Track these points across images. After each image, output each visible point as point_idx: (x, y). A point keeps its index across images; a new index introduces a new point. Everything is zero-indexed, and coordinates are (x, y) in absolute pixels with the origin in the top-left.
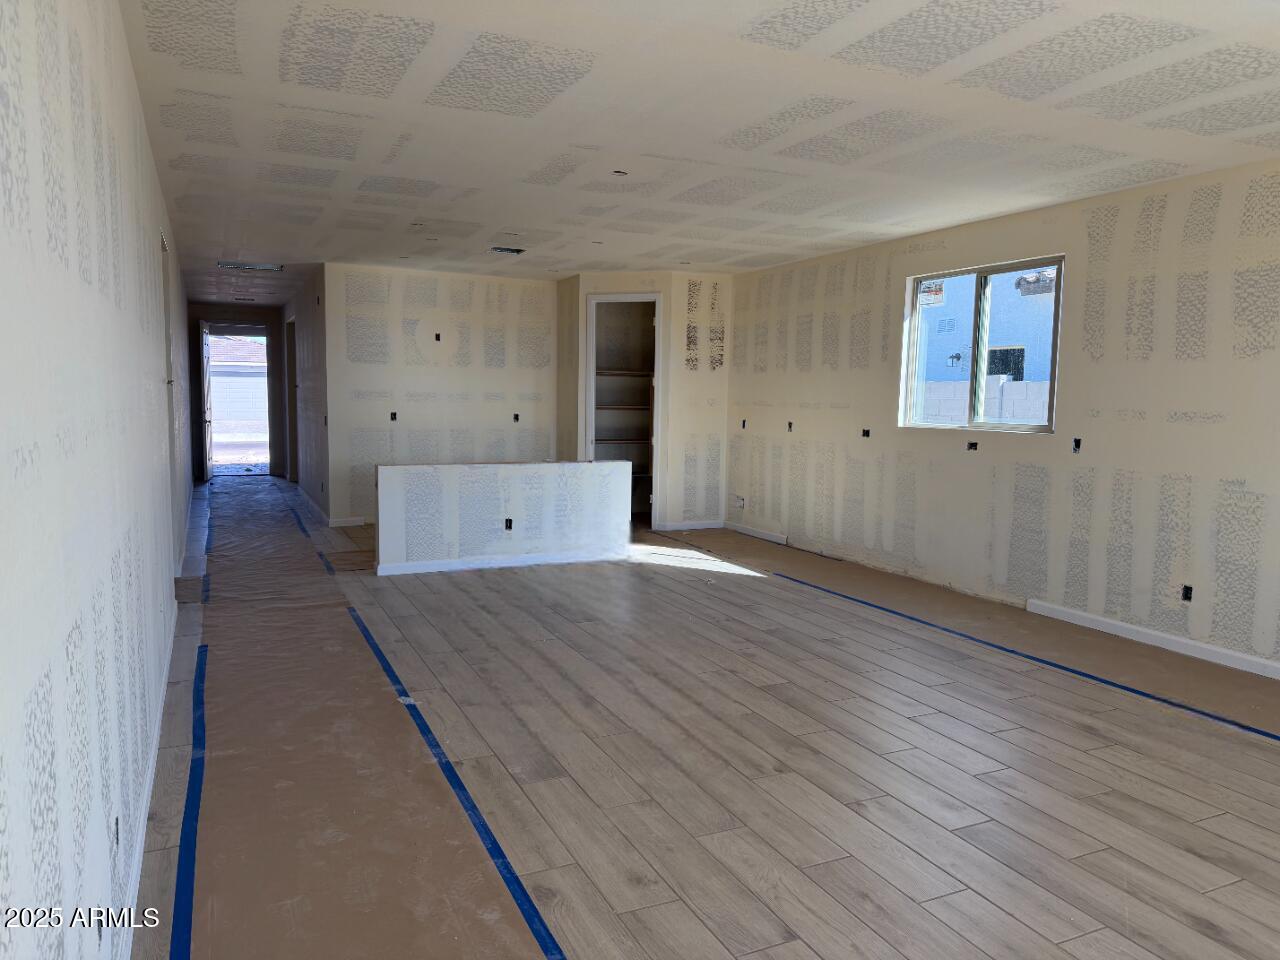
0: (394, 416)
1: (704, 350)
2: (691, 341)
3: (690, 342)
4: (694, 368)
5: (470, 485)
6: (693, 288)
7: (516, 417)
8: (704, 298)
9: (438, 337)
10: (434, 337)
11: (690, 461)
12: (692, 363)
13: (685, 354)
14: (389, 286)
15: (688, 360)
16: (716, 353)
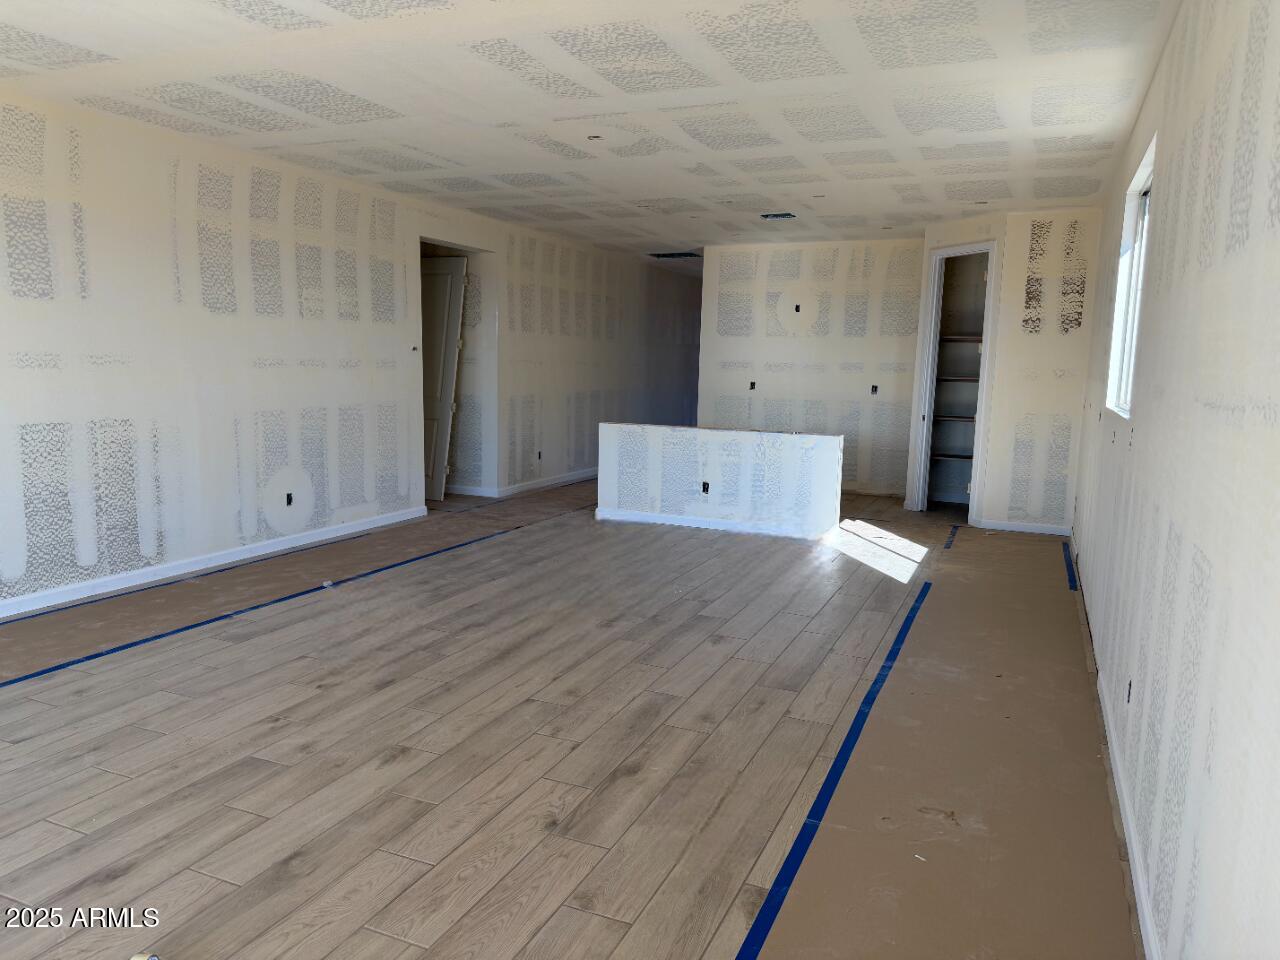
0: (753, 385)
1: (1052, 305)
2: (1032, 296)
3: (1030, 299)
4: (1035, 330)
5: (672, 446)
6: (1039, 230)
7: (875, 389)
8: (1055, 242)
9: (797, 309)
10: (794, 307)
11: (1023, 448)
12: (1032, 324)
13: (1023, 314)
14: (756, 262)
15: (1026, 321)
16: (1071, 309)
